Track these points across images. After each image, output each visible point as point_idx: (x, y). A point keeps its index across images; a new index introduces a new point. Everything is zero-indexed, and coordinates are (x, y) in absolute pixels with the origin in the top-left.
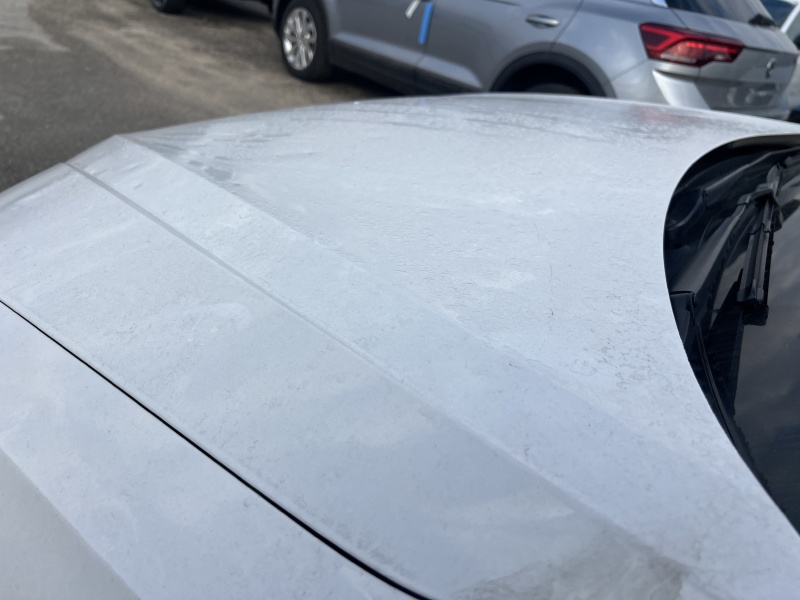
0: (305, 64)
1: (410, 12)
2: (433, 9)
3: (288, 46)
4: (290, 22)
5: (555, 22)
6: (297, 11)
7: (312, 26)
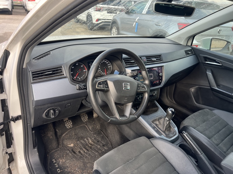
1: (134, 26)
2: (138, 24)
4: (113, 30)
5: (160, 24)
6: (114, 27)
7: (117, 30)
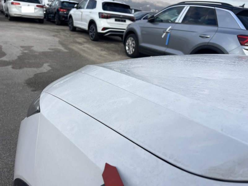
0: (132, 53)
1: (163, 36)
2: (170, 35)
3: (127, 48)
4: (128, 41)
5: (209, 36)
6: (130, 38)
7: (134, 42)
